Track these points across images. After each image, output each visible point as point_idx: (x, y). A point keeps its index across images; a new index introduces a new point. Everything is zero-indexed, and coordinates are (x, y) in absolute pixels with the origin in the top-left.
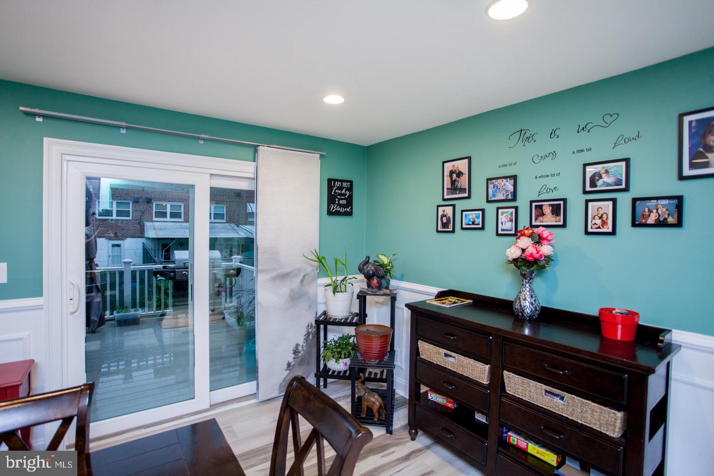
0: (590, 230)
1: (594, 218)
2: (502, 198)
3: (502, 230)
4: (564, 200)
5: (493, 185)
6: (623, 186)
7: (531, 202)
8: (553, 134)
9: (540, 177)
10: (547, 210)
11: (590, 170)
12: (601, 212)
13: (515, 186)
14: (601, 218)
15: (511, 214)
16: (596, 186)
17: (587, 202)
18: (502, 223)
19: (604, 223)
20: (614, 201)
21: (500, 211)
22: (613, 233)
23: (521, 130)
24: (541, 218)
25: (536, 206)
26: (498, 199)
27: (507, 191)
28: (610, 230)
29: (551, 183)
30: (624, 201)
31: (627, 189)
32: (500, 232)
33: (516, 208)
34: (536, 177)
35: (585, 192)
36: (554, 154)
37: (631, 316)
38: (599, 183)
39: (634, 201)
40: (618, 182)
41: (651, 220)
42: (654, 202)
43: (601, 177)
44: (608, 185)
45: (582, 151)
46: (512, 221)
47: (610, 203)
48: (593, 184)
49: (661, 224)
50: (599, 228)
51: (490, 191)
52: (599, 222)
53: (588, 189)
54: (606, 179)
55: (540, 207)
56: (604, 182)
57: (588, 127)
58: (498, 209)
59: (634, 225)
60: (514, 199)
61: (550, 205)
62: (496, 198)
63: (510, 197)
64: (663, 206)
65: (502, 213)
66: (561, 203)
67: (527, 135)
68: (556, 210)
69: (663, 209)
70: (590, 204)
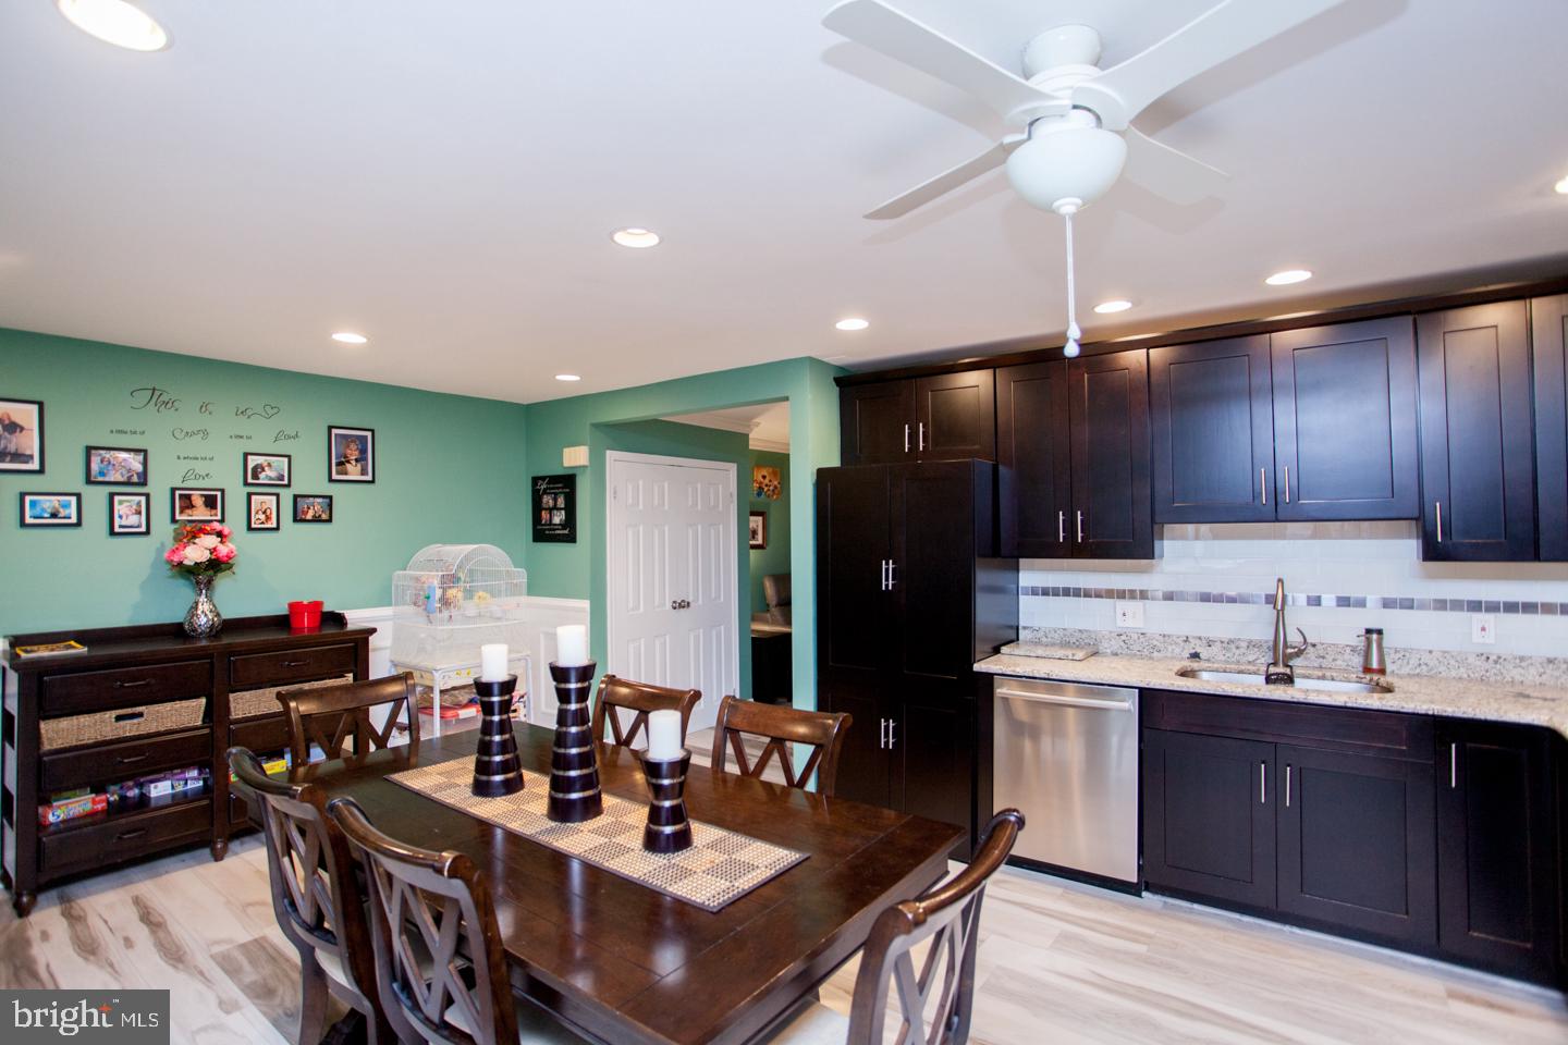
0: (253, 526)
1: (257, 513)
2: (120, 479)
3: (121, 526)
4: (223, 491)
5: (99, 458)
6: (286, 482)
7: (173, 490)
8: (203, 407)
9: (185, 458)
10: (198, 501)
11: (253, 461)
12: (265, 507)
13: (145, 463)
14: (264, 512)
15: (139, 504)
16: (258, 479)
17: (249, 495)
18: (121, 517)
19: (268, 518)
20: (278, 495)
21: (117, 498)
22: (277, 529)
23: (154, 389)
24: (189, 511)
25: (181, 496)
26: (112, 479)
27: (129, 470)
28: (274, 526)
29: (200, 467)
30: (287, 496)
31: (289, 485)
32: (117, 529)
33: (147, 496)
34: (179, 458)
35: (246, 484)
36: (205, 433)
37: (317, 605)
38: (262, 476)
39: (296, 497)
40: (281, 478)
41: (309, 517)
42: (311, 499)
43: (263, 470)
44: (271, 479)
45: (241, 437)
46: (139, 513)
47: (274, 498)
48: (255, 476)
49: (317, 520)
50: (263, 523)
51: (95, 466)
52: (263, 517)
53: (250, 480)
54: (268, 472)
55: (189, 497)
56: (267, 476)
57: (249, 412)
58: (112, 496)
59: (296, 520)
60: (144, 484)
61: (202, 495)
62: (107, 479)
63: (135, 479)
64: (319, 503)
65: (121, 502)
66: (219, 494)
67: (165, 398)
68: (210, 502)
69: (318, 507)
70: (253, 497)
